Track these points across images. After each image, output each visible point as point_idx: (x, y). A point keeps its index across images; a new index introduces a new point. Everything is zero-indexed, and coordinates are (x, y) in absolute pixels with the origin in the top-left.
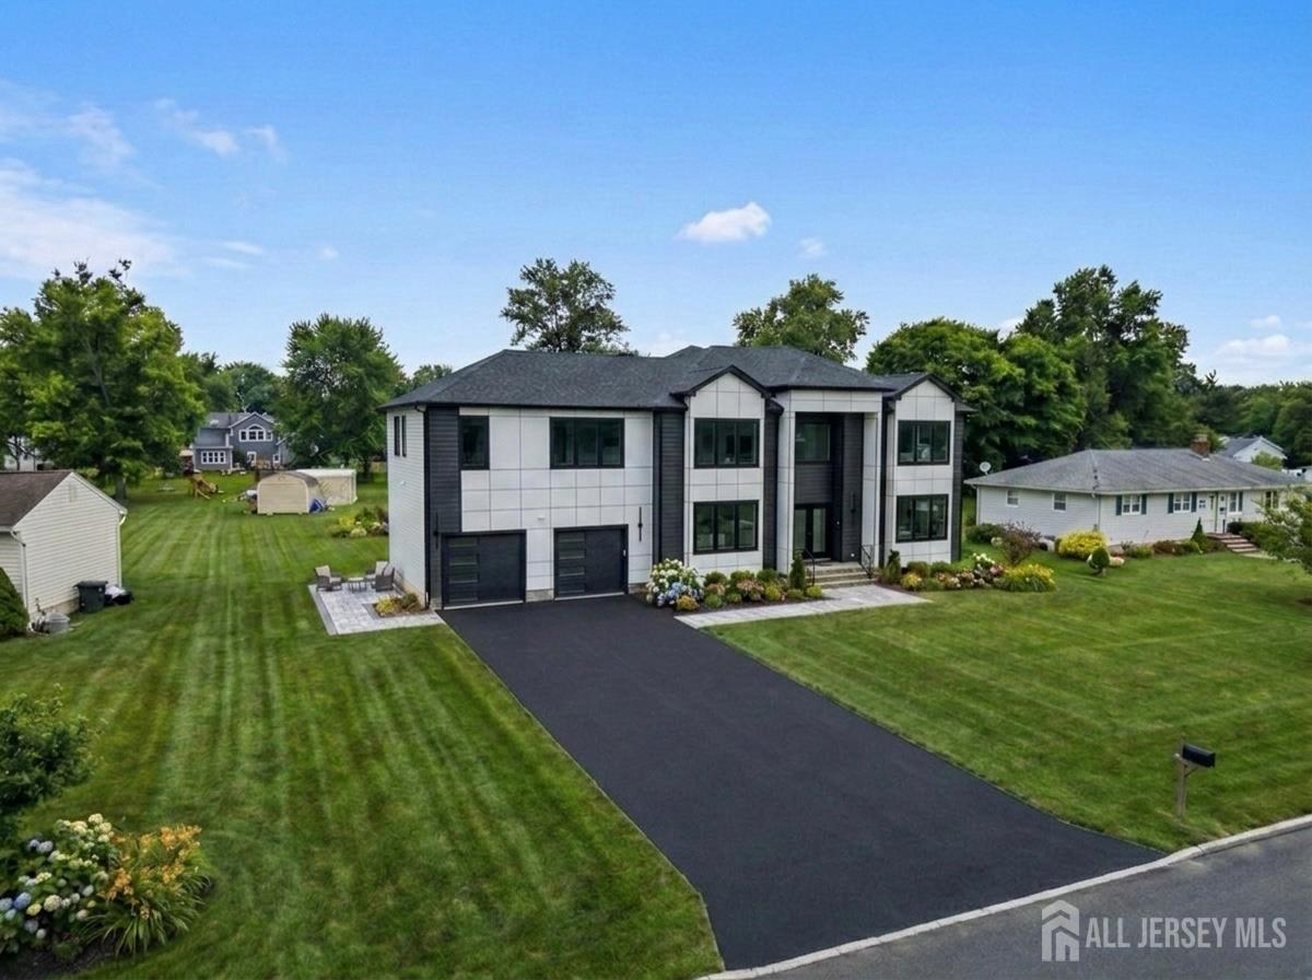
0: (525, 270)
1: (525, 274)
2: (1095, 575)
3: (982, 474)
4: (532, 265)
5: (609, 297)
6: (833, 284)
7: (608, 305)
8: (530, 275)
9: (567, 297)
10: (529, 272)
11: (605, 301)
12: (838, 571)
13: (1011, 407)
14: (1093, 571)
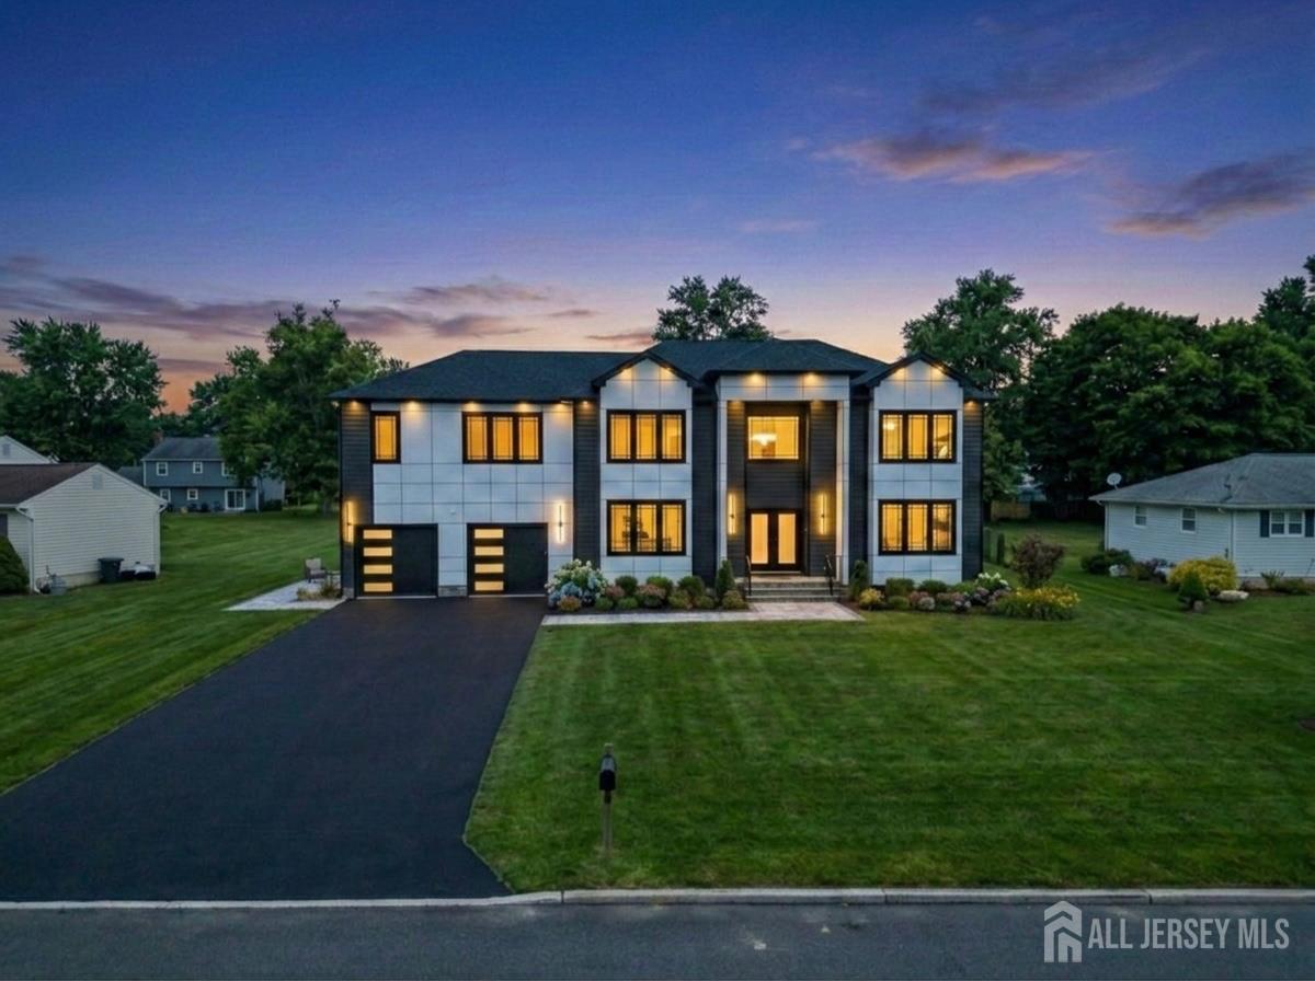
0: (673, 291)
1: (672, 294)
2: (1184, 610)
3: (1111, 488)
4: (680, 284)
5: (762, 312)
6: (1010, 278)
7: (762, 320)
8: (677, 295)
9: (717, 315)
10: (678, 292)
11: (760, 316)
12: (803, 584)
13: (1197, 408)
14: (1181, 605)
